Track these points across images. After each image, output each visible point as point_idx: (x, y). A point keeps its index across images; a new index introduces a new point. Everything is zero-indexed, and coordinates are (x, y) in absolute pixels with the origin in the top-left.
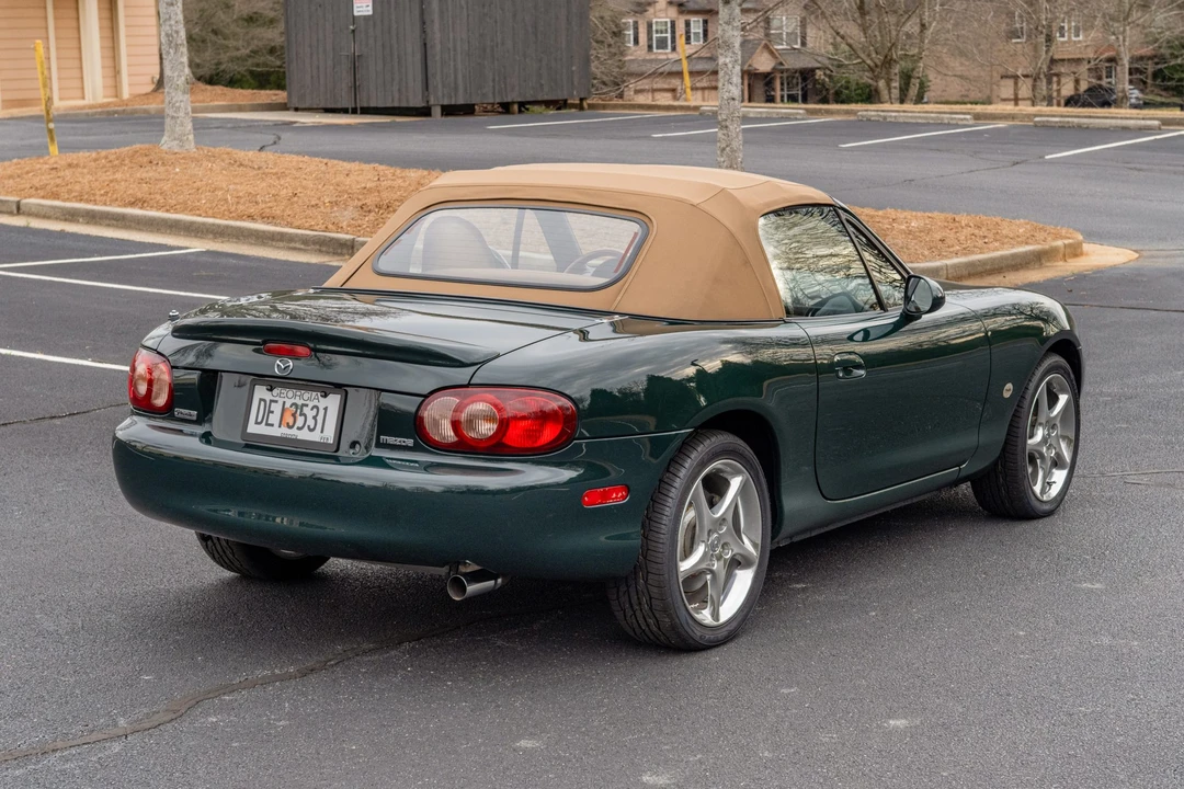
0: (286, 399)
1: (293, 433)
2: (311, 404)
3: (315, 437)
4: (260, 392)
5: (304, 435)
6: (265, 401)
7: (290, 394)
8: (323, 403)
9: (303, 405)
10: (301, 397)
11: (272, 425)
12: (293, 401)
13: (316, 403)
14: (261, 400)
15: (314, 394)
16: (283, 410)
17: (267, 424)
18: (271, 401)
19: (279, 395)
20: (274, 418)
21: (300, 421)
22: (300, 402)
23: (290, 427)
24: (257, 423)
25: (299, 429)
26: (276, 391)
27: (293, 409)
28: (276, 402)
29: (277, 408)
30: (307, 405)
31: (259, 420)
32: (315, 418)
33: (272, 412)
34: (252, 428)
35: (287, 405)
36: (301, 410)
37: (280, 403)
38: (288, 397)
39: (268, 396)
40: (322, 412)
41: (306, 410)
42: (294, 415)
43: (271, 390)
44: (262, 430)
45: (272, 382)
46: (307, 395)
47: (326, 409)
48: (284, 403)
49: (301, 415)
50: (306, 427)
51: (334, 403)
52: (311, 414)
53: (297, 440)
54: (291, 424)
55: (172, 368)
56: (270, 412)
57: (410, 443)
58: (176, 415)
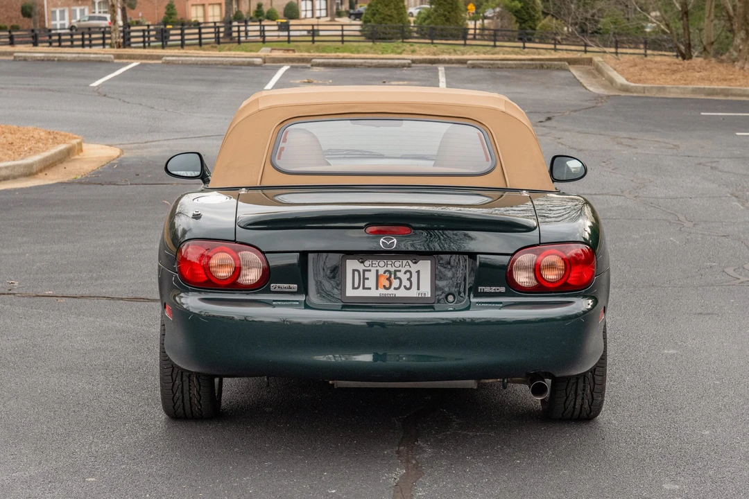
0: (378, 268)
1: (391, 292)
2: (403, 270)
3: (413, 293)
4: (352, 265)
5: (402, 293)
6: (358, 271)
7: (382, 263)
8: (414, 268)
9: (395, 271)
10: (392, 264)
11: (370, 289)
12: (385, 268)
13: (407, 268)
14: (354, 271)
15: (405, 262)
16: (378, 276)
17: (364, 288)
18: (364, 271)
19: (371, 265)
20: (371, 283)
21: (396, 283)
22: (392, 269)
23: (387, 288)
24: (354, 288)
25: (395, 289)
26: (367, 263)
27: (387, 275)
28: (370, 271)
29: (371, 276)
30: (400, 271)
31: (356, 286)
32: (409, 279)
33: (368, 279)
34: (350, 292)
35: (381, 272)
36: (395, 275)
37: (374, 270)
38: (382, 266)
39: (360, 267)
40: (415, 275)
41: (398, 274)
42: (389, 279)
43: (362, 262)
44: (360, 293)
45: (362, 255)
46: (397, 264)
47: (418, 272)
48: (377, 271)
49: (395, 278)
50: (402, 286)
51: (425, 267)
52: (404, 277)
53: (395, 298)
54: (388, 286)
55: (263, 253)
56: (365, 279)
57: (503, 289)
58: (272, 289)
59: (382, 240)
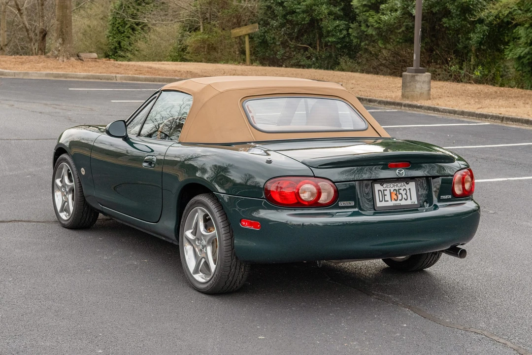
0: (390, 188)
1: (398, 202)
2: (402, 188)
3: (409, 202)
4: (377, 187)
5: (403, 203)
6: (381, 191)
7: (392, 186)
8: (407, 187)
9: (399, 189)
10: (397, 186)
11: (388, 201)
12: (394, 188)
13: (404, 187)
14: (379, 191)
15: (402, 183)
16: (391, 193)
17: (385, 201)
18: (384, 190)
19: (387, 187)
20: (388, 198)
21: (400, 197)
22: (397, 188)
23: (396, 200)
24: (380, 201)
25: (400, 200)
26: (385, 186)
27: (395, 192)
28: (386, 190)
29: (387, 193)
30: (401, 189)
31: (381, 200)
32: (406, 194)
33: (386, 195)
35: (392, 191)
36: (399, 192)
37: (388, 189)
39: (381, 188)
40: (408, 191)
41: (401, 191)
42: (396, 194)
43: (382, 185)
44: (383, 204)
45: (382, 181)
46: (399, 185)
47: (410, 189)
48: (390, 190)
49: (399, 194)
50: (403, 199)
51: (412, 186)
52: (403, 193)
53: (401, 206)
54: (396, 199)
55: (334, 183)
56: (385, 195)
57: (450, 197)
58: (340, 205)
59: (397, 171)
